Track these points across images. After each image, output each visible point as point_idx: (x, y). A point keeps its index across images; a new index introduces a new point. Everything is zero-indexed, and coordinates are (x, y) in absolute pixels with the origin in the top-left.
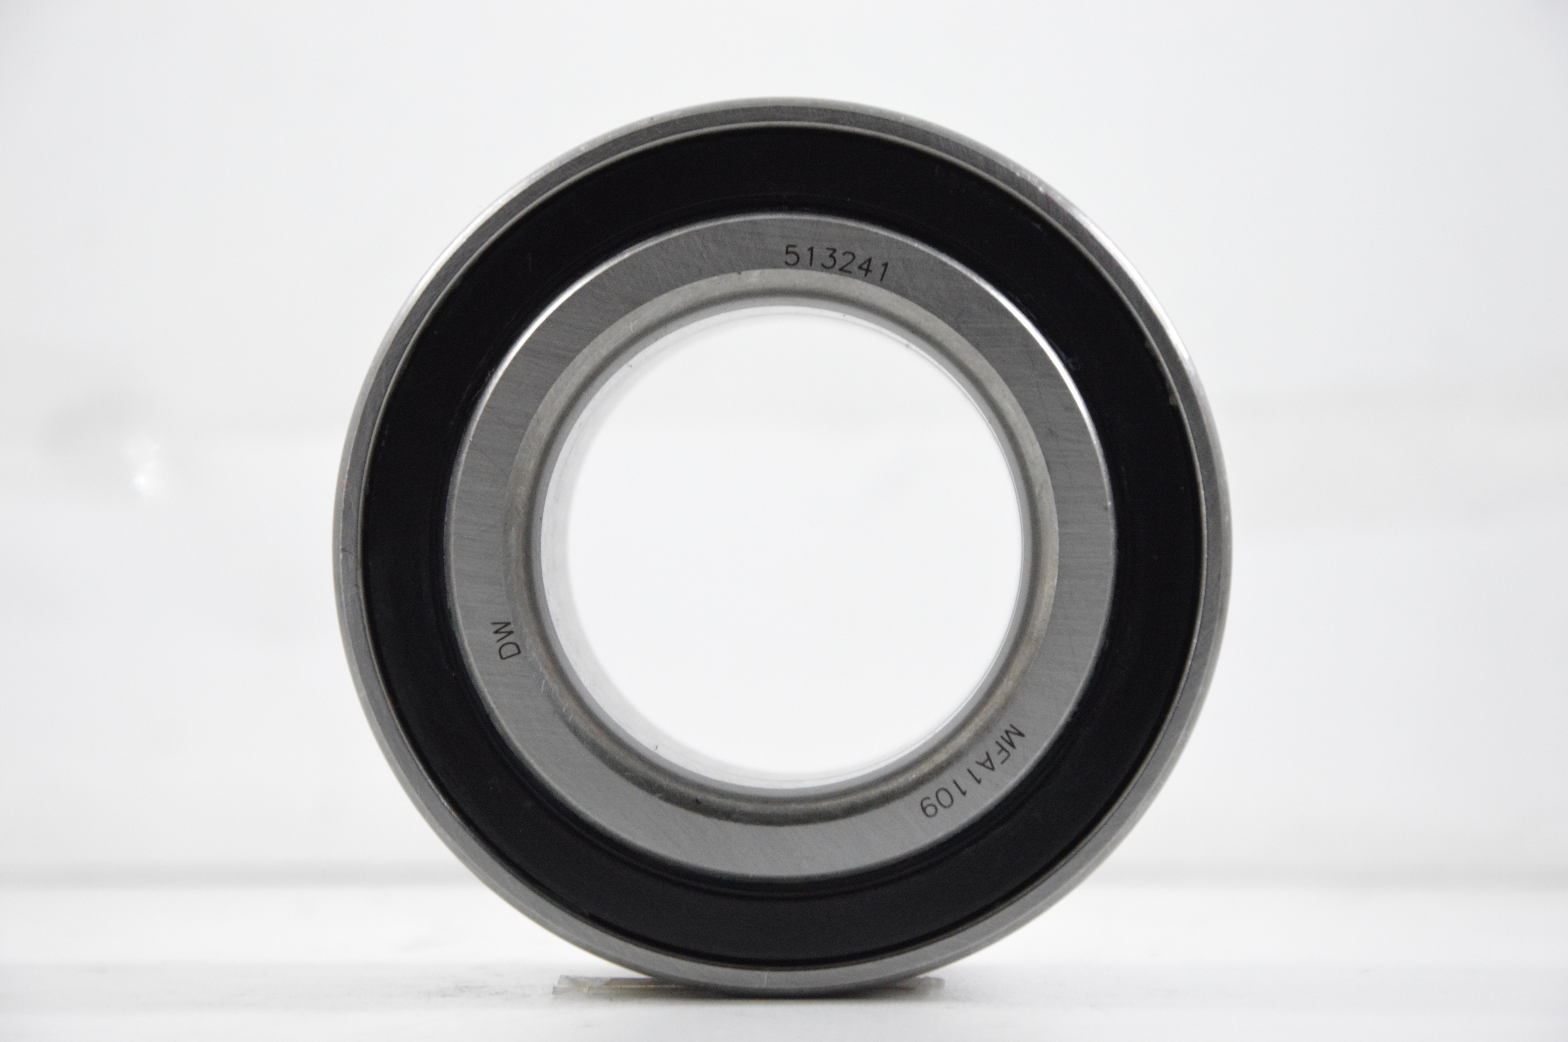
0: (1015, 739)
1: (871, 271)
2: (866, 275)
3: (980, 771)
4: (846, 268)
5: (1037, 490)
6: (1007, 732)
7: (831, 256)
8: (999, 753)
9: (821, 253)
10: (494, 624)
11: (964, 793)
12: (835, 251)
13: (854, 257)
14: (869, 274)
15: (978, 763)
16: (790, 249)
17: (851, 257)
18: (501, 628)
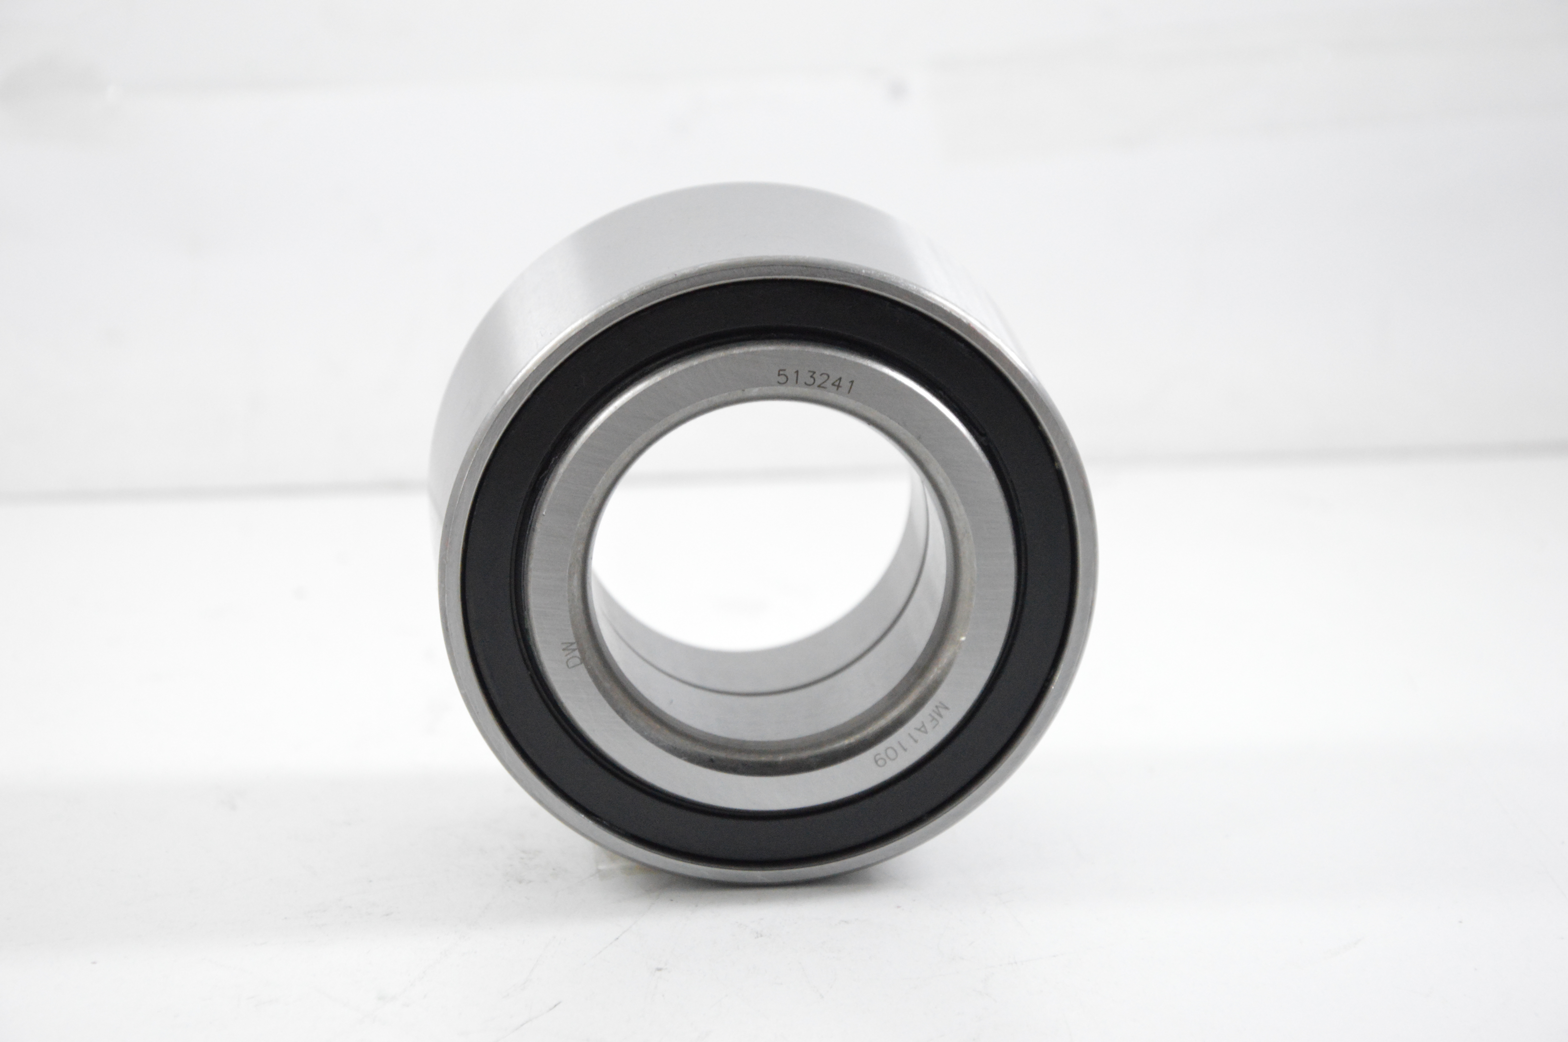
0: (943, 712)
1: (841, 387)
2: (837, 389)
3: (916, 735)
4: (822, 385)
5: (960, 537)
6: (937, 707)
7: (812, 377)
8: (932, 721)
9: (805, 376)
10: (563, 643)
11: (905, 750)
12: (814, 373)
13: (829, 377)
14: (840, 389)
15: (916, 729)
16: (781, 372)
17: (825, 377)
18: (568, 647)
